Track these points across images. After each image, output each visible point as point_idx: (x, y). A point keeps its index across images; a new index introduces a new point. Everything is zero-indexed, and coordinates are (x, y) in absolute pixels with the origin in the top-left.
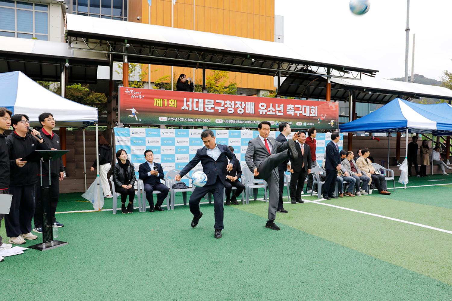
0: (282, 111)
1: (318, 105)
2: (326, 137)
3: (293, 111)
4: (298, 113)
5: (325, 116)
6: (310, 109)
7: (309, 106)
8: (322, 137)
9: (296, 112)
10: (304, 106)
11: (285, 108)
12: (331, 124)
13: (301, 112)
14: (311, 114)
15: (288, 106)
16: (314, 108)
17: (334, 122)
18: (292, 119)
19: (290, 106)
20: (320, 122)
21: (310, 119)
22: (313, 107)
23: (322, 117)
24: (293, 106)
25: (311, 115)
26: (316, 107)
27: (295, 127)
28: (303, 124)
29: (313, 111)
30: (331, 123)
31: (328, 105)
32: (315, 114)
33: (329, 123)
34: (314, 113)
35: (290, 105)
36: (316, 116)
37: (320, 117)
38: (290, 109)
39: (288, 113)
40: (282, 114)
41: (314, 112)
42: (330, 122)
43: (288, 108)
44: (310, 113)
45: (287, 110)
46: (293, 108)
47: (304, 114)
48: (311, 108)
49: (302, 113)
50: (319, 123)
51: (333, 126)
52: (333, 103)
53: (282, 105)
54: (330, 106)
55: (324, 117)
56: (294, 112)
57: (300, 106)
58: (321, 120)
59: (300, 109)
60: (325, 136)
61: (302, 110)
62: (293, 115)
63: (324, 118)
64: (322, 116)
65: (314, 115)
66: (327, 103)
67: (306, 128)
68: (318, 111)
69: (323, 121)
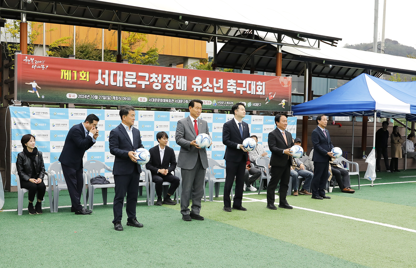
0: (222, 87)
1: (266, 81)
3: (235, 87)
4: (241, 90)
5: (275, 94)
6: (256, 85)
7: (255, 82)
9: (238, 89)
10: (248, 82)
11: (225, 84)
12: (282, 105)
13: (245, 89)
14: (258, 91)
15: (229, 81)
17: (285, 102)
18: (233, 98)
19: (232, 82)
20: (268, 102)
21: (256, 98)
22: (259, 83)
23: (271, 96)
24: (235, 81)
25: (257, 93)
26: (264, 83)
28: (247, 104)
29: (259, 88)
30: (282, 104)
31: (279, 80)
32: (262, 92)
33: (280, 104)
34: (262, 91)
35: (232, 80)
36: (264, 94)
37: (269, 95)
38: (231, 85)
39: (229, 90)
40: (221, 91)
41: (261, 89)
42: (281, 102)
43: (229, 84)
44: (256, 91)
45: (228, 87)
46: (235, 84)
47: (248, 92)
49: (246, 91)
50: (266, 103)
51: (284, 108)
52: (285, 78)
53: (221, 81)
54: (281, 83)
55: (273, 95)
56: (236, 89)
57: (244, 82)
58: (270, 99)
59: (244, 86)
61: (246, 87)
62: (235, 92)
63: (274, 97)
64: (271, 95)
65: (261, 93)
66: (278, 78)
67: (251, 109)
68: (266, 88)
69: (272, 100)
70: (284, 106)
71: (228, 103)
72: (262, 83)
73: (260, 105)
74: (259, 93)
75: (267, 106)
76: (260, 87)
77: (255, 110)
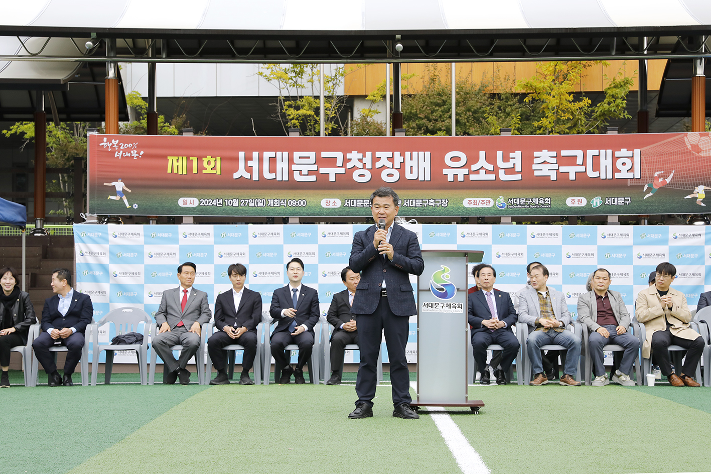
0: (518, 169)
1: (643, 147)
2: (671, 236)
3: (556, 167)
4: (572, 171)
5: (672, 175)
6: (615, 159)
7: (609, 152)
8: (655, 236)
9: (563, 169)
10: (591, 153)
11: (527, 161)
12: (697, 198)
13: (582, 169)
14: (620, 171)
15: (536, 154)
16: (630, 154)
17: (706, 192)
18: (550, 190)
19: (545, 155)
20: (651, 194)
21: (615, 186)
22: (624, 152)
23: (661, 180)
24: (554, 154)
25: (617, 175)
26: (637, 152)
27: (564, 212)
28: (588, 202)
29: (624, 164)
30: (697, 196)
31: (684, 143)
32: (633, 171)
33: (689, 197)
34: (631, 170)
35: (545, 151)
36: (638, 176)
37: (652, 178)
38: (545, 162)
39: (536, 173)
40: (518, 177)
41: (629, 166)
42: (692, 193)
43: (536, 161)
44: (615, 170)
45: (534, 167)
46: (554, 160)
47: (591, 174)
48: (617, 154)
49: (586, 171)
50: (647, 196)
51: (703, 205)
52: (701, 135)
53: (518, 154)
54: (689, 147)
55: (665, 177)
56: (558, 169)
57: (579, 153)
58: (656, 188)
59: (579, 161)
60: (667, 232)
61: (584, 163)
62: (553, 177)
63: (668, 180)
64: (659, 176)
65: (630, 175)
66: (682, 135)
67: (601, 211)
68: (644, 161)
69: (663, 189)
70: (702, 201)
71: (536, 201)
72: (632, 152)
73: (628, 202)
74: (623, 174)
75: (648, 202)
76: (628, 161)
77: (612, 212)
